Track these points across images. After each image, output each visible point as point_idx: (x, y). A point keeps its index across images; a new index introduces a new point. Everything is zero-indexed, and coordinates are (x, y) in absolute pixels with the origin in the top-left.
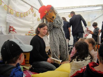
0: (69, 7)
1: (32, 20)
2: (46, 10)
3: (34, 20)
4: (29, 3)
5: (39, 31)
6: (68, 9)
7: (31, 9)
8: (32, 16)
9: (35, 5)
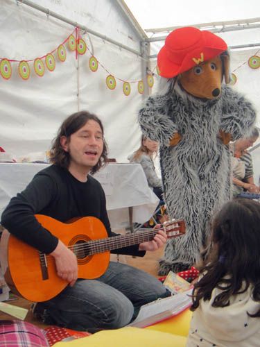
1: (76, 90)
2: (202, 54)
3: (80, 89)
4: (64, 16)
5: (66, 150)
7: (71, 40)
8: (75, 69)
9: (89, 18)
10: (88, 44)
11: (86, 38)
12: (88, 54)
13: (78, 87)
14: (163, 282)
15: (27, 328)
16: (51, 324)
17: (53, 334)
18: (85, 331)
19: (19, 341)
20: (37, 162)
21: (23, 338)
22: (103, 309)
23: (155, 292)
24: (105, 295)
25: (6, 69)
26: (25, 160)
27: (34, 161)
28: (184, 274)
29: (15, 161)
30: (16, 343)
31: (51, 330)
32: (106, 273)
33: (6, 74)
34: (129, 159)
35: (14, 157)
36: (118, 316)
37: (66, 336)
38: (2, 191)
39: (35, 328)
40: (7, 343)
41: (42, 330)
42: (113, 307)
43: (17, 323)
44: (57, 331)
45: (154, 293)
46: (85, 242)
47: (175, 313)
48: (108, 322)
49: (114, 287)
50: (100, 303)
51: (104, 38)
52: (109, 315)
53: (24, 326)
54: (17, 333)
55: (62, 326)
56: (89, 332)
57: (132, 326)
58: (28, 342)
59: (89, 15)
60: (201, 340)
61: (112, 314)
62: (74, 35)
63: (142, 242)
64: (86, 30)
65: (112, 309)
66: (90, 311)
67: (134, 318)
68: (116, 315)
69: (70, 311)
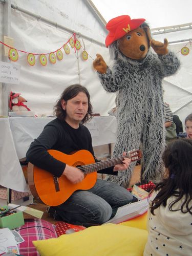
0: (179, 26)
1: (77, 71)
2: (129, 25)
4: (68, 27)
5: (64, 109)
6: (178, 30)
7: (71, 41)
8: (76, 59)
9: (82, 27)
10: (82, 44)
11: (80, 39)
12: (82, 49)
13: (79, 70)
14: (131, 192)
15: (43, 224)
16: (59, 220)
17: (60, 226)
18: (81, 225)
19: (37, 233)
20: (50, 117)
21: (40, 232)
22: (92, 211)
23: (126, 198)
24: (93, 202)
25: (32, 60)
26: (43, 116)
27: (48, 116)
28: (145, 186)
29: (37, 117)
30: (35, 235)
31: (59, 225)
32: (94, 186)
33: (32, 62)
34: (109, 113)
35: (36, 114)
36: (102, 215)
37: (69, 228)
38: (28, 135)
39: (48, 224)
40: (29, 235)
41: (53, 225)
42: (98, 209)
43: (36, 221)
44: (63, 225)
45: (126, 200)
46: (81, 166)
47: (141, 213)
48: (95, 219)
49: (99, 196)
50: (90, 207)
51: (91, 40)
52: (96, 215)
53: (41, 223)
54: (36, 228)
55: (66, 222)
56: (83, 226)
57: (111, 222)
58: (43, 234)
59: (82, 26)
60: (159, 234)
61: (98, 214)
62: (73, 38)
63: (116, 164)
64: (80, 36)
65: (98, 211)
66: (83, 212)
67: (113, 216)
68: (100, 215)
69: (71, 212)
